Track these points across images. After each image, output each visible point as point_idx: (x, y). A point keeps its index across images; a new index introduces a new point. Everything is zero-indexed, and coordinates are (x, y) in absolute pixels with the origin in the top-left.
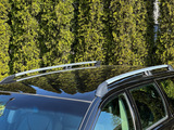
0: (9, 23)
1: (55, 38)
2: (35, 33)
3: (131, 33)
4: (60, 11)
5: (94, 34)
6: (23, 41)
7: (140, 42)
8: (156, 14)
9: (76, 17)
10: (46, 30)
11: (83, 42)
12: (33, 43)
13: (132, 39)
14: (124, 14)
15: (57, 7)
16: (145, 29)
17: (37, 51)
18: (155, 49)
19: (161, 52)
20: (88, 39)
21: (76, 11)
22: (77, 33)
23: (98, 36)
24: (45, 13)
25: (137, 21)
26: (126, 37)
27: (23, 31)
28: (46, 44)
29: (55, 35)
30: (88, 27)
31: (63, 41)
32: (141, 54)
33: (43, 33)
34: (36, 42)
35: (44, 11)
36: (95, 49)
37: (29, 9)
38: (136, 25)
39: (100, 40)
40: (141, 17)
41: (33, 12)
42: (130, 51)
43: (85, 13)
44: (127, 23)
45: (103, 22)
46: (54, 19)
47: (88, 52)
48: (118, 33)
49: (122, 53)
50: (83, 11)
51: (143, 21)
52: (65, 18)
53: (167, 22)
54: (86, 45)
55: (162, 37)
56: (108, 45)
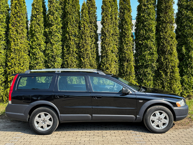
0: (29, 55)
1: (53, 62)
2: (42, 60)
3: (89, 58)
4: (55, 48)
5: (72, 59)
6: (37, 64)
7: (94, 62)
8: (100, 50)
9: (63, 52)
10: (49, 58)
11: (67, 63)
12: (41, 64)
13: (90, 61)
14: (86, 50)
15: (54, 47)
16: (96, 56)
18: (100, 65)
19: (103, 66)
20: (69, 62)
21: (63, 49)
22: (64, 59)
23: (74, 60)
24: (48, 50)
25: (92, 53)
26: (87, 60)
27: (37, 58)
28: (48, 65)
29: (53, 60)
30: (69, 56)
31: (57, 63)
32: (94, 68)
33: (47, 59)
34: (43, 64)
35: (47, 49)
36: (73, 66)
37: (39, 48)
38: (92, 54)
39: (75, 62)
40: (94, 51)
41: (41, 49)
42: (89, 66)
43: (67, 50)
44: (87, 54)
45: (77, 53)
46: (52, 53)
47: (69, 67)
48: (84, 58)
49: (86, 67)
50: (67, 48)
51: (94, 53)
52: (58, 52)
53: (105, 53)
54: (69, 64)
55: (103, 59)
56: (79, 64)
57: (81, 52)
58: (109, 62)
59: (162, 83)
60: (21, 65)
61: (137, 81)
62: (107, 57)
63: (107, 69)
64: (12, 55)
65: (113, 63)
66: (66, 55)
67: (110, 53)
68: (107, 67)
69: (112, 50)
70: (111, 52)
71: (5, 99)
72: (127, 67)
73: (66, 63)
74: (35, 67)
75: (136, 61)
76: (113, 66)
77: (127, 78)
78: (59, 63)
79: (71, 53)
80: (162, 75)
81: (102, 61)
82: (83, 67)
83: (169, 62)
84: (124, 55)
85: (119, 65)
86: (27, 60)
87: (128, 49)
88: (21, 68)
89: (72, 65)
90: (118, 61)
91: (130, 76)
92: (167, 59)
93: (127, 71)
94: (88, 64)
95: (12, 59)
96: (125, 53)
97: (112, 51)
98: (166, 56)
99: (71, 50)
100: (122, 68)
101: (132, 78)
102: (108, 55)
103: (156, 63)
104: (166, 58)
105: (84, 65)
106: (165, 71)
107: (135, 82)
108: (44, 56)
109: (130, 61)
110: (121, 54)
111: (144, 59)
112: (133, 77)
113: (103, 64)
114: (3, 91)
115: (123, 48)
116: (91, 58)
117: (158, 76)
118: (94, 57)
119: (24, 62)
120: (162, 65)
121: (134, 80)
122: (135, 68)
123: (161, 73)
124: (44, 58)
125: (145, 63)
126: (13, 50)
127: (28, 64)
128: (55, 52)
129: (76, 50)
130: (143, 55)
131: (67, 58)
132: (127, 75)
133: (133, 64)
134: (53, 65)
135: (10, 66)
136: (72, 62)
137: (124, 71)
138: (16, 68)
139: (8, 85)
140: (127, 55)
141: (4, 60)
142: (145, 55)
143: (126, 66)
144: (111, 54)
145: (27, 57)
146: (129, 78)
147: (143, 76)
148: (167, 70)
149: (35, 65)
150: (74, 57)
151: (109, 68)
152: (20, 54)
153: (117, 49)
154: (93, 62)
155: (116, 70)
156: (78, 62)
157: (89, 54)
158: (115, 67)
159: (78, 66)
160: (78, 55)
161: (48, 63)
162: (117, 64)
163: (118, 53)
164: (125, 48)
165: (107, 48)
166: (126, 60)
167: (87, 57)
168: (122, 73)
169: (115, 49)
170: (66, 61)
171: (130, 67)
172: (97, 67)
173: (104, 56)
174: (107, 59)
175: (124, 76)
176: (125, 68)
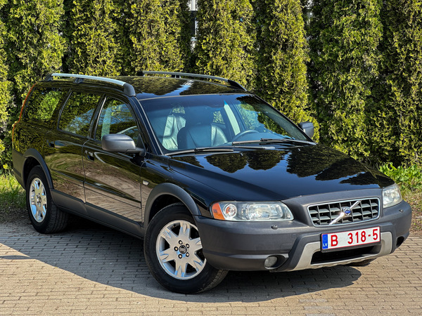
1: (35, 47)
3: (158, 35)
4: (41, 2)
5: (100, 40)
7: (172, 50)
9: (68, 13)
10: (20, 33)
11: (84, 52)
13: (161, 45)
16: (179, 29)
17: (4, 69)
18: (194, 58)
19: (205, 64)
20: (91, 48)
21: (67, 2)
22: (71, 38)
23: (107, 42)
24: (17, 6)
25: (166, 19)
26: (152, 42)
28: (20, 56)
29: (35, 41)
30: (91, 29)
31: (50, 51)
32: (173, 68)
33: (15, 38)
35: (15, 2)
36: (104, 62)
38: (165, 23)
39: (110, 48)
40: (172, 11)
42: (158, 64)
43: (83, 6)
44: (152, 21)
45: (115, 20)
46: (33, 16)
47: (92, 67)
48: (140, 37)
49: (147, 67)
50: (81, 3)
51: (174, 17)
52: (51, 13)
53: (210, 20)
54: (89, 56)
55: (204, 41)
56: (124, 55)
57: (130, 15)
58: (224, 50)
59: (393, 121)
61: (315, 112)
62: (216, 33)
63: (218, 71)
65: (238, 51)
66: (79, 25)
67: (225, 19)
68: (218, 67)
69: (235, 11)
70: (230, 16)
72: (283, 68)
73: (79, 51)
75: (314, 47)
76: (236, 64)
77: (283, 103)
78: (55, 50)
79: (95, 19)
80: (393, 95)
81: (199, 47)
82: (136, 66)
83: (418, 52)
84: (273, 27)
85: (256, 61)
87: (286, 6)
89: (100, 60)
90: (255, 46)
91: (291, 98)
92: (411, 41)
93: (283, 81)
94: (153, 54)
97: (233, 12)
98: (409, 32)
99: (98, 6)
100: (268, 70)
101: (298, 103)
102: (219, 25)
103: (376, 54)
104: (409, 38)
105: (139, 57)
106: (404, 80)
107: (307, 118)
108: (4, 28)
109: (293, 47)
110: (264, 22)
111: (337, 41)
112: (301, 100)
113: (204, 58)
115: (270, 4)
116: (163, 35)
117: (383, 98)
118: (173, 33)
120: (396, 61)
121: (305, 110)
122: (309, 71)
123: (390, 86)
124: (4, 33)
125: (340, 53)
128: (42, 13)
129: (111, 8)
130: (337, 27)
131: (85, 35)
132: (282, 92)
133: (301, 55)
136: (102, 48)
137: (271, 79)
140: (282, 27)
142: (342, 29)
143: (279, 63)
144: (231, 22)
146: (288, 102)
147: (333, 97)
148: (410, 76)
150: (106, 30)
151: (225, 71)
153: (250, 6)
154: (171, 48)
155: (248, 76)
156: (120, 50)
157: (157, 21)
158: (242, 65)
159: (119, 62)
160: (120, 25)
161: (19, 50)
162: (249, 56)
163: (253, 20)
164: (276, 5)
165: (217, 3)
166: (279, 45)
167: (150, 34)
168: (265, 87)
169: (243, 7)
170: (81, 45)
171: (293, 68)
172: (182, 66)
173: (208, 29)
174: (215, 39)
175: (273, 95)
176: (278, 71)
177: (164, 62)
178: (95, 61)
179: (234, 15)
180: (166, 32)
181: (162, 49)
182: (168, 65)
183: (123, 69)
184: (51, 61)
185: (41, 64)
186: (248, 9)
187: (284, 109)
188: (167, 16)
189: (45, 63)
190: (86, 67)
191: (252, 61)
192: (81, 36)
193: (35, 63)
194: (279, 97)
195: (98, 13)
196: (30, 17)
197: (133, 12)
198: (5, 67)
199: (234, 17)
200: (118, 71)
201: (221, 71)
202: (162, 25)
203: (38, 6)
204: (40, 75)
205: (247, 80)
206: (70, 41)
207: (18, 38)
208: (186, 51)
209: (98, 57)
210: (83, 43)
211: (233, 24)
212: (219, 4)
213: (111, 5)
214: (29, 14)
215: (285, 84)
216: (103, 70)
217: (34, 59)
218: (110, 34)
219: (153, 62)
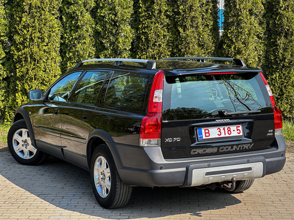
0: (61, 19)
1: (114, 35)
2: (90, 30)
3: (197, 27)
5: (158, 31)
6: (78, 39)
7: (207, 37)
9: (135, 12)
10: (104, 26)
11: (147, 39)
12: (88, 40)
13: (199, 34)
14: (191, 7)
16: (212, 23)
17: (92, 50)
18: (222, 43)
19: (229, 46)
20: (152, 36)
22: (137, 29)
23: (162, 31)
24: (102, 8)
25: (203, 15)
26: (193, 32)
27: (78, 27)
28: (104, 42)
29: (114, 31)
30: (152, 23)
31: (123, 38)
32: (207, 50)
33: (101, 30)
34: (91, 40)
35: (101, 5)
36: (160, 45)
37: (84, 3)
38: (202, 19)
39: (164, 36)
40: (207, 10)
41: (88, 7)
42: (196, 47)
43: (147, 8)
44: (193, 17)
45: (168, 16)
46: (113, 14)
47: (151, 48)
48: (185, 28)
49: (189, 48)
50: (145, 5)
51: (209, 15)
52: (125, 12)
53: (234, 16)
54: (150, 41)
55: (230, 31)
56: (173, 41)
57: (179, 13)
58: (243, 37)
60: (43, 41)
62: (238, 24)
63: (239, 52)
64: (24, 19)
65: (253, 38)
66: (144, 20)
67: (245, 16)
68: (239, 49)
69: (252, 10)
70: (248, 13)
71: (10, 117)
72: (285, 50)
73: (143, 38)
74: (75, 46)
76: (251, 46)
77: (284, 74)
78: (127, 37)
79: (154, 16)
81: (225, 35)
82: (182, 48)
84: (278, 21)
85: (265, 45)
86: (57, 31)
87: (288, 6)
88: (44, 48)
89: (157, 44)
90: (264, 34)
91: (290, 70)
93: (285, 58)
94: (194, 40)
95: (24, 27)
96: (282, 16)
97: (250, 11)
99: (156, 7)
100: (274, 51)
102: (240, 19)
105: (184, 42)
108: (93, 22)
109: (292, 35)
110: (272, 17)
113: (229, 43)
114: (3, 98)
115: (276, 5)
116: (200, 27)
118: (207, 25)
119: (50, 36)
124: (94, 26)
126: (26, 8)
127: (58, 39)
128: (119, 12)
129: (166, 9)
131: (147, 27)
132: (284, 66)
134: (113, 43)
135: (20, 43)
136: (158, 36)
137: (276, 57)
138: (35, 49)
139: (16, 85)
140: (285, 20)
141: (6, 29)
145: (56, 23)
146: (288, 73)
149: (74, 43)
150: (162, 24)
151: (244, 52)
152: (43, 17)
153: (262, 6)
154: (206, 36)
155: (259, 55)
156: (171, 37)
157: (197, 17)
158: (255, 48)
159: (170, 45)
160: (171, 20)
161: (103, 38)
162: (260, 41)
163: (264, 16)
164: (281, 5)
165: (240, 5)
166: (283, 33)
167: (192, 26)
168: (271, 62)
169: (257, 7)
170: (145, 34)
171: (292, 49)
172: (213, 48)
173: (233, 22)
174: (237, 30)
175: (277, 68)
176: (281, 51)
177: (201, 45)
178: (154, 45)
179: (251, 13)
180: (203, 25)
181: (200, 36)
182: (203, 48)
183: (172, 50)
184: (124, 45)
185: (118, 47)
186: (261, 8)
187: (285, 78)
188: (204, 13)
189: (120, 46)
190: (147, 49)
191: (262, 45)
192: (145, 28)
193: (114, 46)
194: (282, 70)
195: (157, 12)
196: (111, 15)
197: (181, 11)
198: (93, 49)
199: (251, 14)
200: (169, 52)
201: (241, 52)
202: (200, 20)
203: (117, 8)
204: (116, 54)
205: (258, 58)
206: (137, 32)
207: (103, 29)
208: (216, 38)
209: (156, 42)
210: (146, 32)
211: (250, 19)
212: (241, 5)
213: (166, 7)
214: (110, 13)
215: (286, 60)
216: (159, 50)
217: (112, 44)
218: (164, 26)
219: (194, 46)
